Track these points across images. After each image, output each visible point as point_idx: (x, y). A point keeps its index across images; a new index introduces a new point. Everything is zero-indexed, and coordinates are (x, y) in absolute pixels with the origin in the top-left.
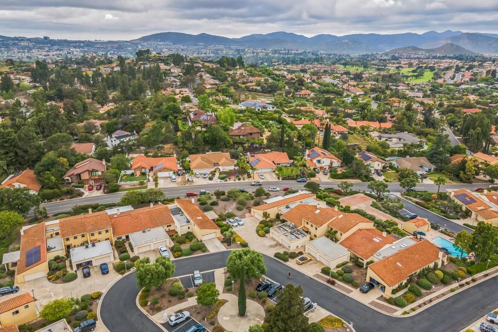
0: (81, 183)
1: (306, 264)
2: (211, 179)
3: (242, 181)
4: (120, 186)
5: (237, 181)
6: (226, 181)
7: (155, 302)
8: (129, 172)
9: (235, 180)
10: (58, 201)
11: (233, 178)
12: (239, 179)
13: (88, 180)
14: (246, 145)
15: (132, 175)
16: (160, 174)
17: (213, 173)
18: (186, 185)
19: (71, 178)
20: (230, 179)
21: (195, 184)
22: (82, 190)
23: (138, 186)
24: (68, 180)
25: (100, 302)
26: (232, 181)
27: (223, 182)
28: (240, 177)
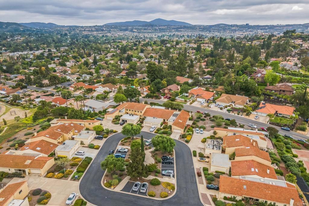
0: (164, 94)
1: (202, 163)
2: (221, 109)
3: (239, 116)
4: (176, 99)
5: (236, 115)
6: (230, 113)
7: (126, 142)
8: (186, 94)
9: (235, 114)
10: (151, 99)
11: (236, 112)
12: (238, 114)
13: (167, 93)
14: (272, 97)
15: (187, 96)
16: (199, 99)
17: (226, 107)
18: (205, 108)
19: (163, 91)
20: (233, 112)
21: (210, 109)
22: (162, 97)
23: (183, 102)
24: (161, 91)
25: (114, 134)
26: (233, 114)
27: (227, 112)
28: (241, 113)
